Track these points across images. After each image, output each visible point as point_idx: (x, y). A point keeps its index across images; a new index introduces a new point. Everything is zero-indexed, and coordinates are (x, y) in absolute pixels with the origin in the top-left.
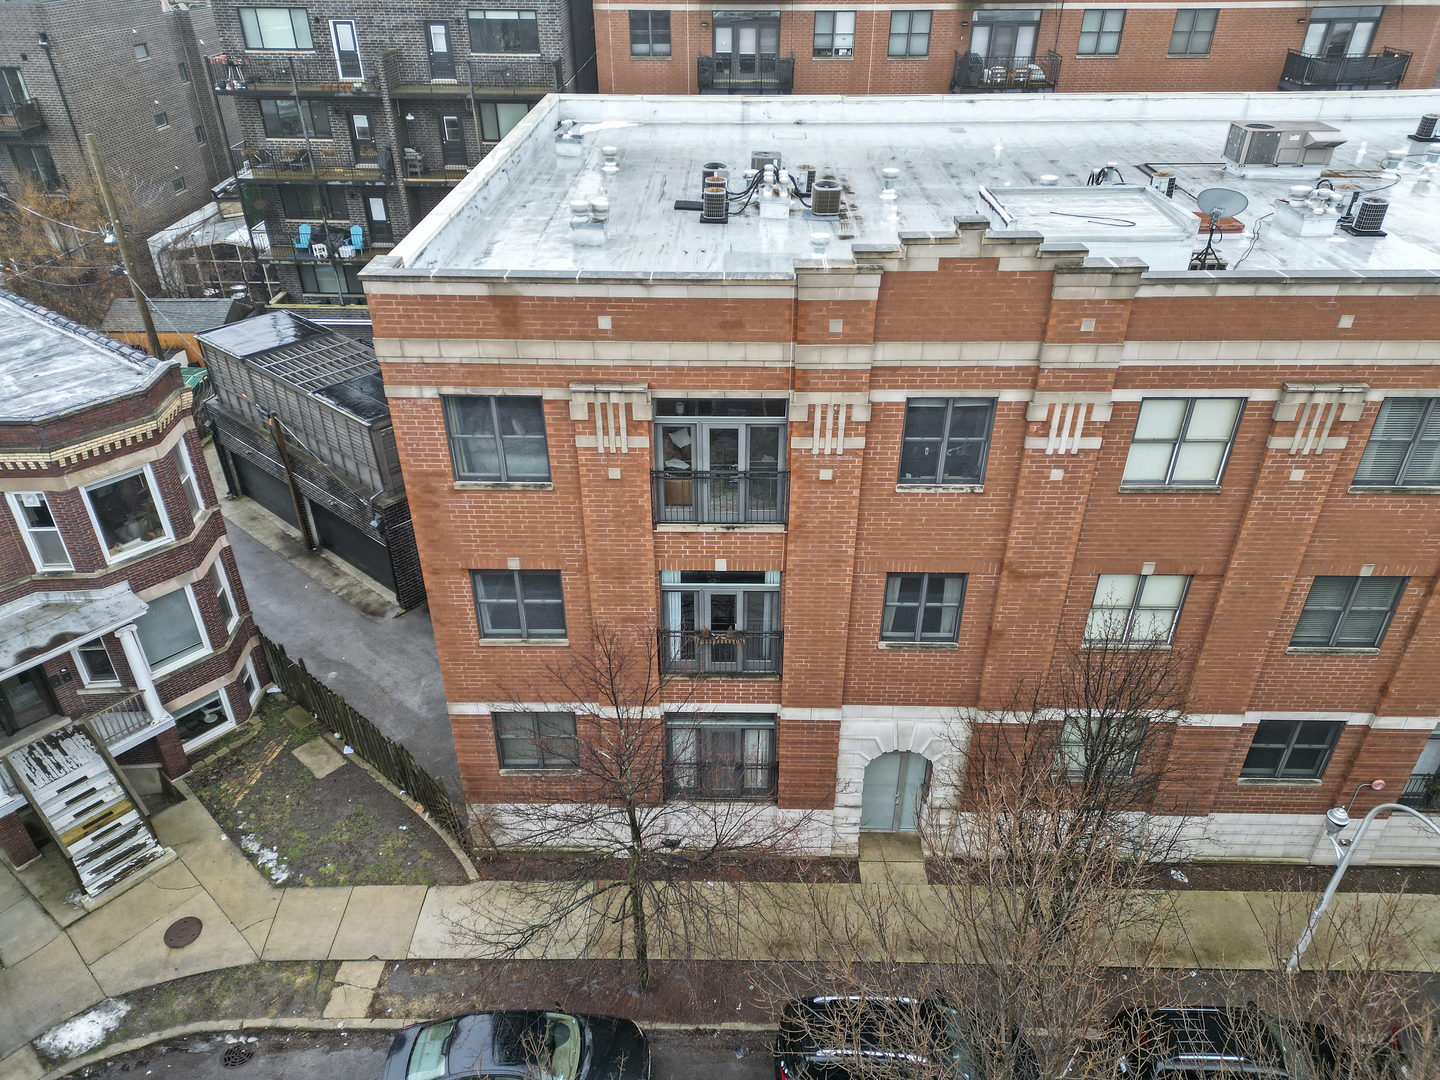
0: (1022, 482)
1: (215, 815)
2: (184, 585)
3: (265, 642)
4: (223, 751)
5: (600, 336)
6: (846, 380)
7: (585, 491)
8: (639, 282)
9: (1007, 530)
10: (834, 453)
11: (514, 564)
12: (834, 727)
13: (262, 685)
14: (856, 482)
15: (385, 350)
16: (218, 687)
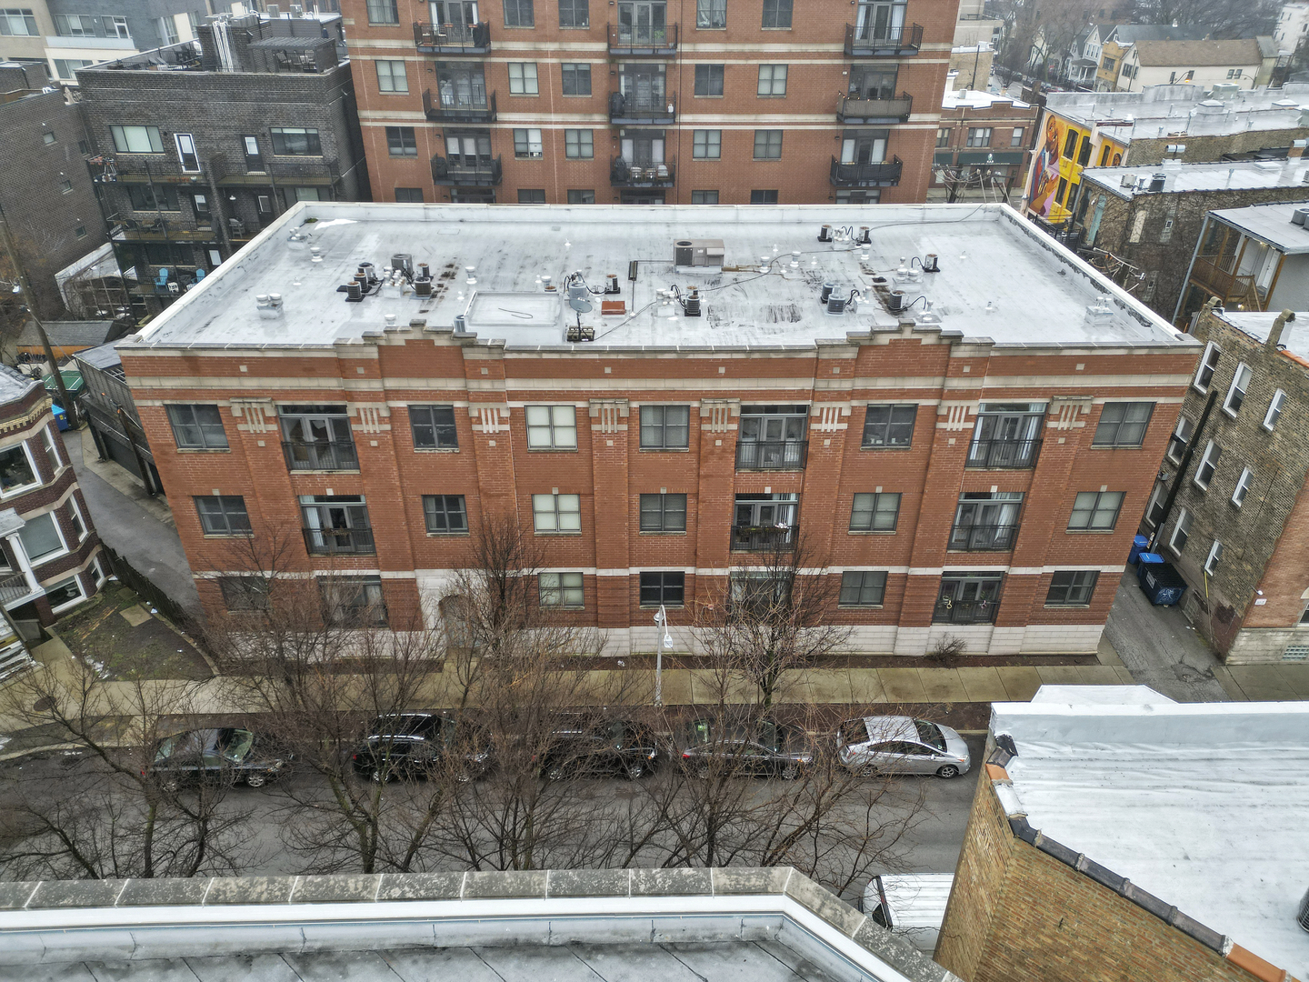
0: (476, 447)
1: (69, 646)
2: (51, 512)
3: (105, 548)
4: (77, 612)
5: (242, 375)
6: (371, 396)
7: (247, 453)
8: (257, 349)
9: (477, 472)
10: (375, 432)
11: (216, 493)
12: (414, 581)
13: (106, 575)
14: (391, 447)
15: (132, 382)
16: (74, 574)
